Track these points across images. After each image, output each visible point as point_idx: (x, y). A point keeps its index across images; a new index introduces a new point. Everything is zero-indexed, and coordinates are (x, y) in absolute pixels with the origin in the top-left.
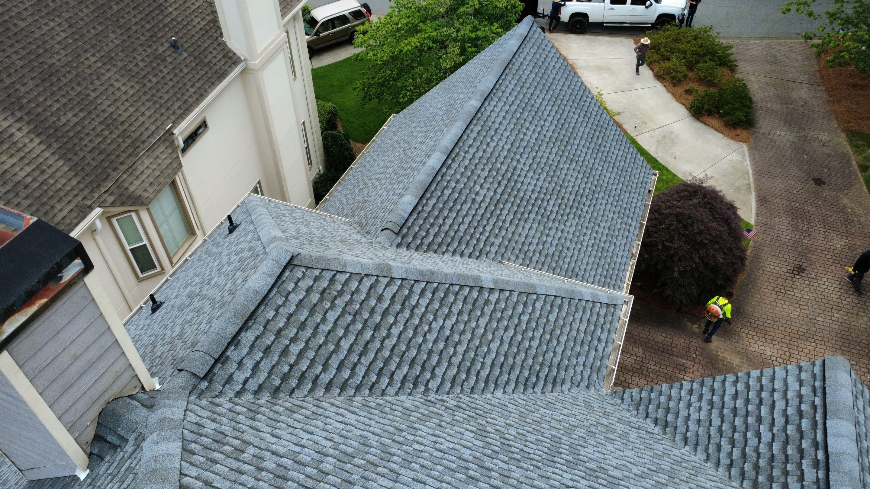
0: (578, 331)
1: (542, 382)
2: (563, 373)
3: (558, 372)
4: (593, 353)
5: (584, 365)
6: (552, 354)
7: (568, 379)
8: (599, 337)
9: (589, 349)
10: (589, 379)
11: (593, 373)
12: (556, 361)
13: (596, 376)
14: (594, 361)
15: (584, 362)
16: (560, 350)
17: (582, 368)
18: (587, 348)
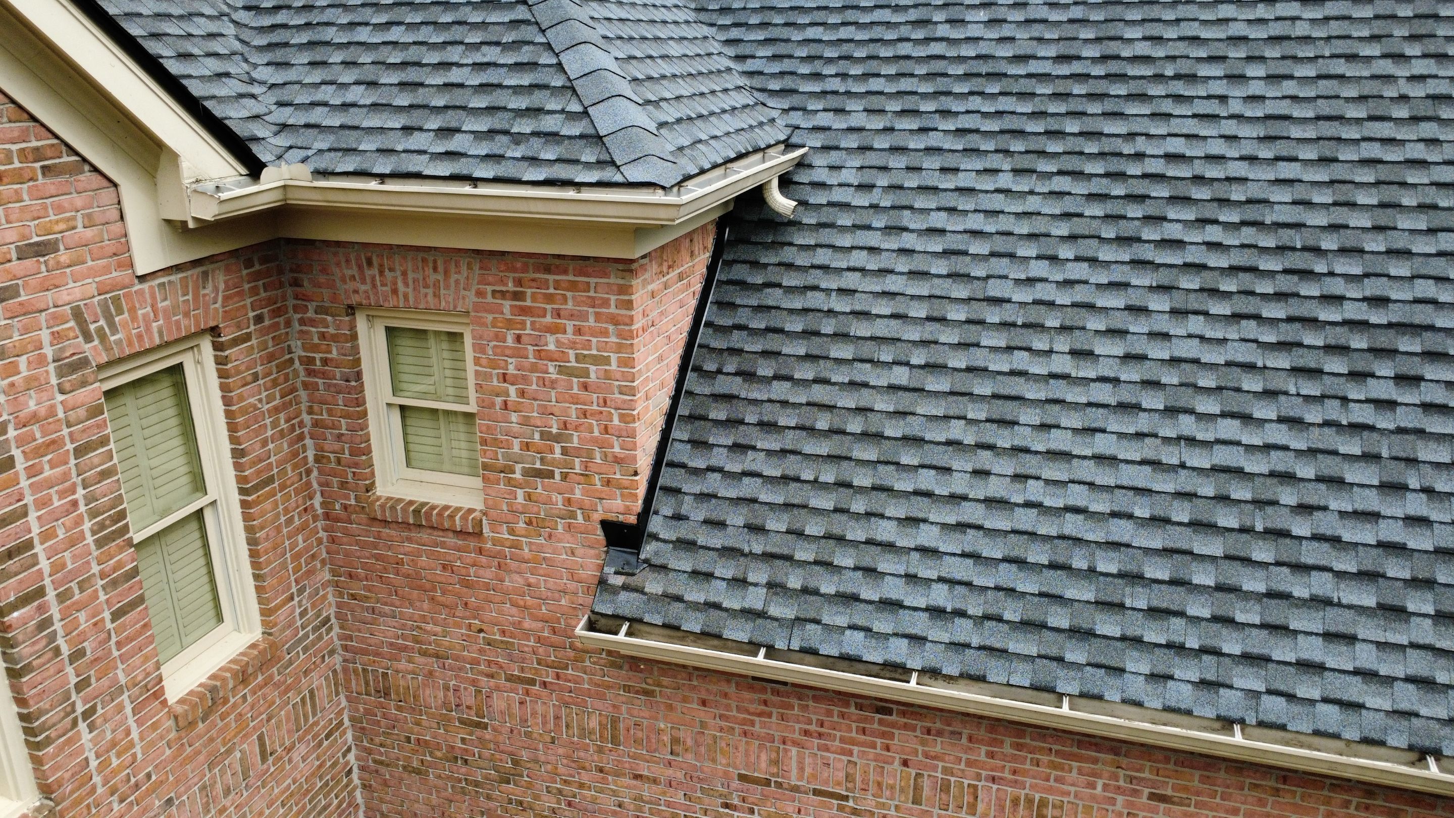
0: (446, 65)
1: (267, 21)
2: (304, 57)
3: (301, 47)
4: (397, 122)
5: (346, 106)
6: (344, 20)
7: (291, 75)
8: (458, 130)
9: (400, 109)
10: (307, 126)
11: (332, 138)
12: (330, 34)
13: (324, 146)
14: (370, 130)
15: (354, 105)
16: (363, 35)
17: (338, 101)
18: (403, 100)
